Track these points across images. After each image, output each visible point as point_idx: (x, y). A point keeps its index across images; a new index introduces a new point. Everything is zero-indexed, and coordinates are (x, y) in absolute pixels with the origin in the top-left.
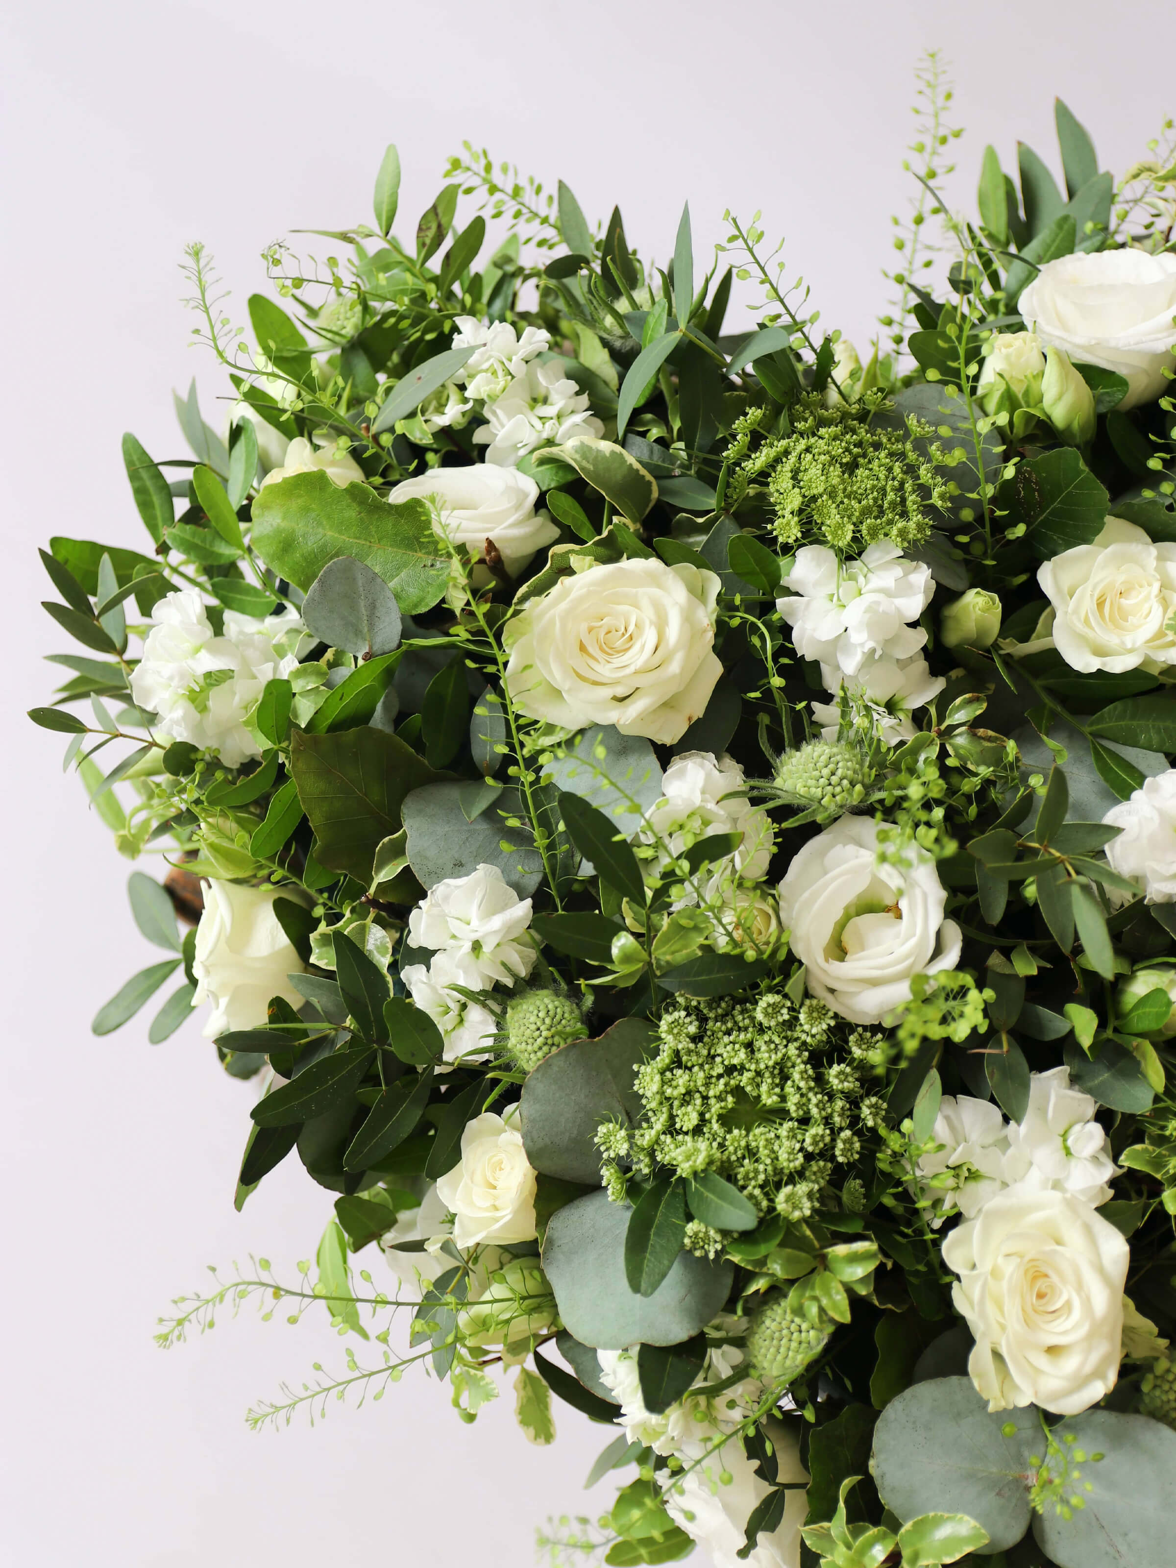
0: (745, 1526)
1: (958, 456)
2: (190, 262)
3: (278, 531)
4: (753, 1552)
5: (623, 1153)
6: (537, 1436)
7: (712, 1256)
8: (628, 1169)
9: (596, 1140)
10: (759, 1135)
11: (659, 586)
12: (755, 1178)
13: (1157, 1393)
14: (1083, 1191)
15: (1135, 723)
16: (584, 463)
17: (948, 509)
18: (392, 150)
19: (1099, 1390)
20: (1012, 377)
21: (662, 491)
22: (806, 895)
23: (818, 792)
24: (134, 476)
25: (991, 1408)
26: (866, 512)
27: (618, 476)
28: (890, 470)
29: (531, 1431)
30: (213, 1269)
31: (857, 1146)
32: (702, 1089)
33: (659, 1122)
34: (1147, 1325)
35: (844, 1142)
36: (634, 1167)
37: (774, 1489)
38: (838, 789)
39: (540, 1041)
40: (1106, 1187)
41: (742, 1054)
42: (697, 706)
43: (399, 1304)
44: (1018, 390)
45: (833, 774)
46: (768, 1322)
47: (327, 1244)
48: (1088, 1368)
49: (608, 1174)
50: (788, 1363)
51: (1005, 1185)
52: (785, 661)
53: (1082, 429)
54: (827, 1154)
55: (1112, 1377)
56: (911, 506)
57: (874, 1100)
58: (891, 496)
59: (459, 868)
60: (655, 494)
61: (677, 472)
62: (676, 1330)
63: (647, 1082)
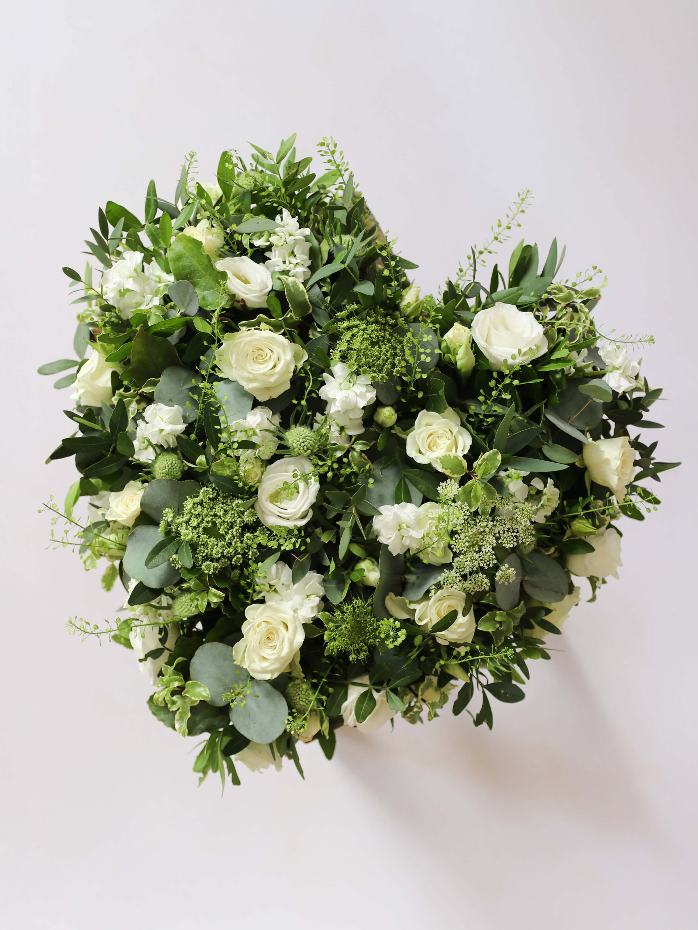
0: (146, 653)
2: (189, 157)
4: (144, 662)
5: (169, 521)
6: (105, 587)
7: (176, 568)
8: (170, 526)
9: (164, 512)
10: (212, 541)
11: (284, 351)
12: (202, 553)
13: (292, 689)
14: (303, 617)
15: (420, 480)
17: (397, 376)
19: (268, 677)
20: (452, 342)
21: (313, 312)
22: (272, 475)
23: (295, 445)
24: (148, 194)
25: (235, 663)
26: (367, 364)
28: (387, 352)
29: (104, 585)
31: (241, 561)
32: (204, 516)
33: (186, 518)
34: (300, 668)
35: (237, 558)
36: (172, 526)
37: (162, 647)
38: (302, 448)
39: (164, 471)
40: (311, 620)
41: (221, 513)
42: (275, 394)
43: (77, 524)
44: (452, 347)
45: (303, 442)
46: (183, 598)
47: (74, 487)
48: (269, 669)
49: (162, 524)
50: (182, 613)
51: (282, 600)
52: (314, 395)
53: (464, 373)
54: (230, 558)
55: (276, 676)
56: (385, 369)
57: (255, 550)
58: (380, 362)
59: (170, 402)
60: (310, 311)
61: (323, 308)
62: (153, 583)
63: (189, 504)
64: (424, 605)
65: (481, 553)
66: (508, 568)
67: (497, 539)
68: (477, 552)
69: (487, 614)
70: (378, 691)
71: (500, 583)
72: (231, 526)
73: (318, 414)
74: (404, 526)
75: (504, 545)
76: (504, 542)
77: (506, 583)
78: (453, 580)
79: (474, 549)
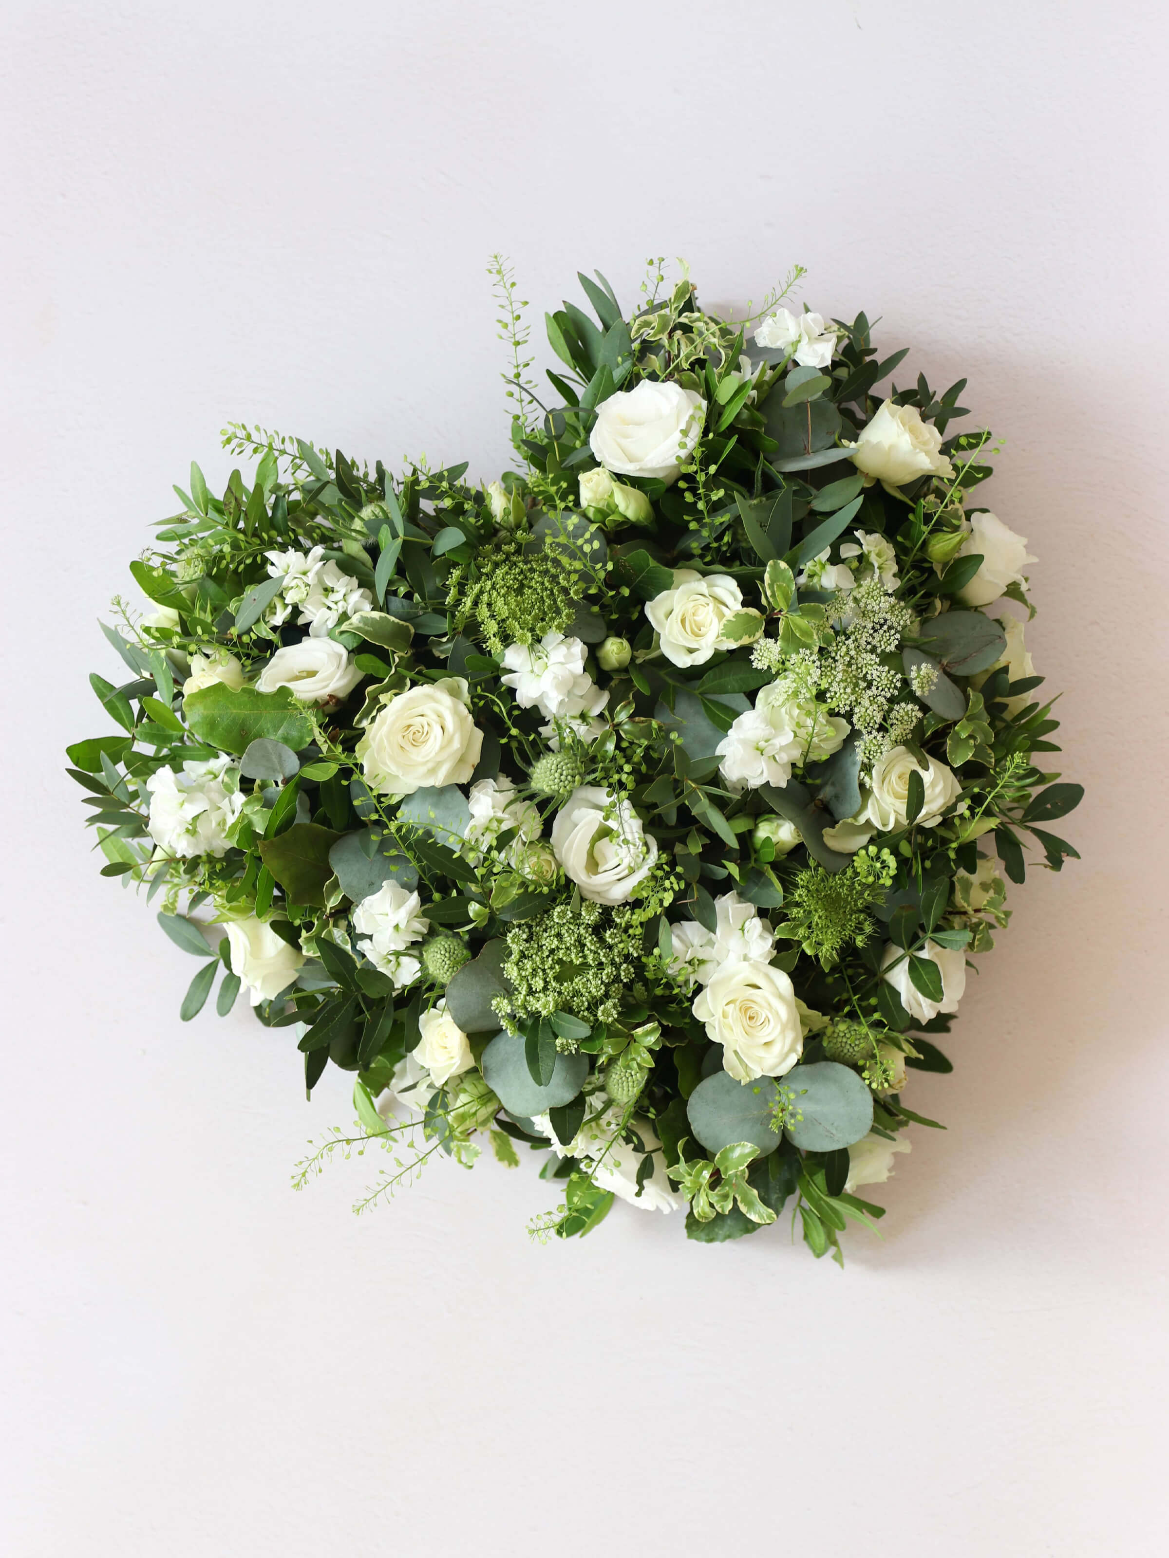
0: (635, 1180)
2: (116, 608)
3: (205, 717)
4: (643, 1192)
5: (509, 1011)
6: (510, 1165)
7: (574, 1052)
8: (515, 1017)
9: (493, 1008)
10: (578, 982)
11: (435, 700)
12: (583, 1005)
13: (831, 1045)
14: (761, 956)
15: (722, 680)
16: (367, 628)
17: (581, 599)
18: (194, 465)
19: (793, 1059)
21: (415, 627)
22: (566, 844)
23: (556, 787)
24: (101, 695)
25: (743, 1083)
26: (536, 619)
27: (388, 627)
28: (543, 584)
29: (506, 1163)
30: (311, 1142)
31: (632, 970)
32: (541, 966)
33: (524, 990)
34: (815, 1014)
35: (624, 971)
36: (518, 1015)
37: (645, 1155)
38: (566, 782)
39: (446, 966)
40: (772, 950)
41: (556, 942)
42: (475, 757)
43: (413, 1125)
44: (603, 506)
45: (561, 775)
46: (614, 1076)
48: (786, 1049)
49: (504, 1023)
50: (630, 1093)
51: (719, 964)
52: (516, 712)
53: (646, 519)
54: (617, 979)
55: (800, 1049)
56: (561, 605)
58: (548, 602)
59: (373, 888)
60: (413, 631)
61: (421, 613)
63: (511, 971)
64: (873, 804)
65: (875, 683)
66: (919, 669)
67: (873, 651)
68: (868, 688)
69: (948, 742)
70: (922, 948)
71: (927, 693)
72: (581, 944)
73: (541, 729)
74: (762, 744)
75: (887, 650)
76: (883, 647)
77: (933, 688)
78: (875, 745)
79: (861, 687)
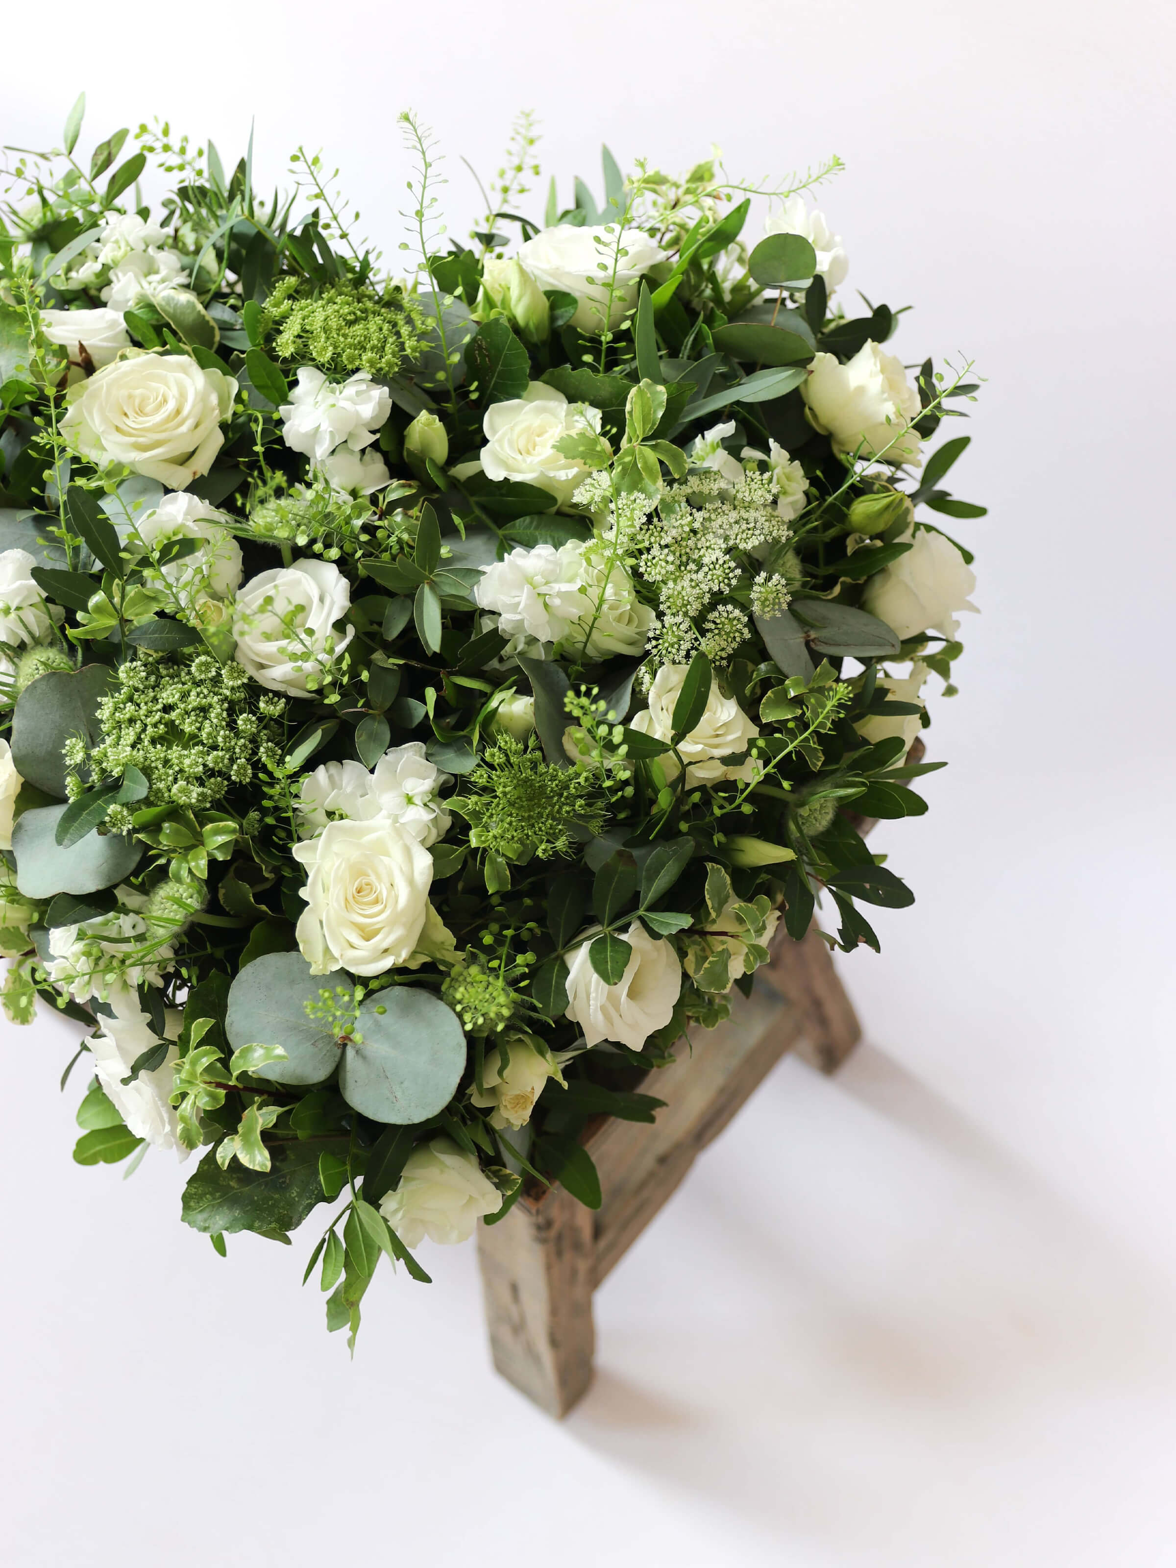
0: (132, 1062)
1: (431, 323)
4: (134, 1083)
5: (81, 762)
6: (15, 1020)
7: (124, 833)
9: (64, 752)
10: (175, 752)
11: (186, 374)
12: (166, 780)
15: (538, 533)
16: (167, 308)
17: (415, 358)
18: (82, 96)
20: (493, 288)
21: (222, 337)
25: (313, 971)
27: (190, 318)
28: (380, 328)
29: (11, 1013)
31: (249, 772)
32: (143, 718)
34: (445, 936)
35: (240, 767)
36: (87, 774)
37: (160, 1041)
42: (203, 464)
44: (497, 298)
48: (386, 945)
49: (70, 783)
52: (276, 447)
53: (537, 328)
54: (225, 774)
56: (388, 350)
57: (270, 744)
58: (374, 342)
61: (237, 326)
62: (89, 884)
63: (106, 710)
64: (642, 718)
65: (706, 569)
66: (768, 579)
68: (697, 572)
69: (770, 694)
70: (624, 929)
71: (767, 617)
72: (204, 710)
74: (538, 579)
75: (742, 546)
76: (738, 541)
77: (777, 614)
78: (675, 636)
79: (688, 568)
